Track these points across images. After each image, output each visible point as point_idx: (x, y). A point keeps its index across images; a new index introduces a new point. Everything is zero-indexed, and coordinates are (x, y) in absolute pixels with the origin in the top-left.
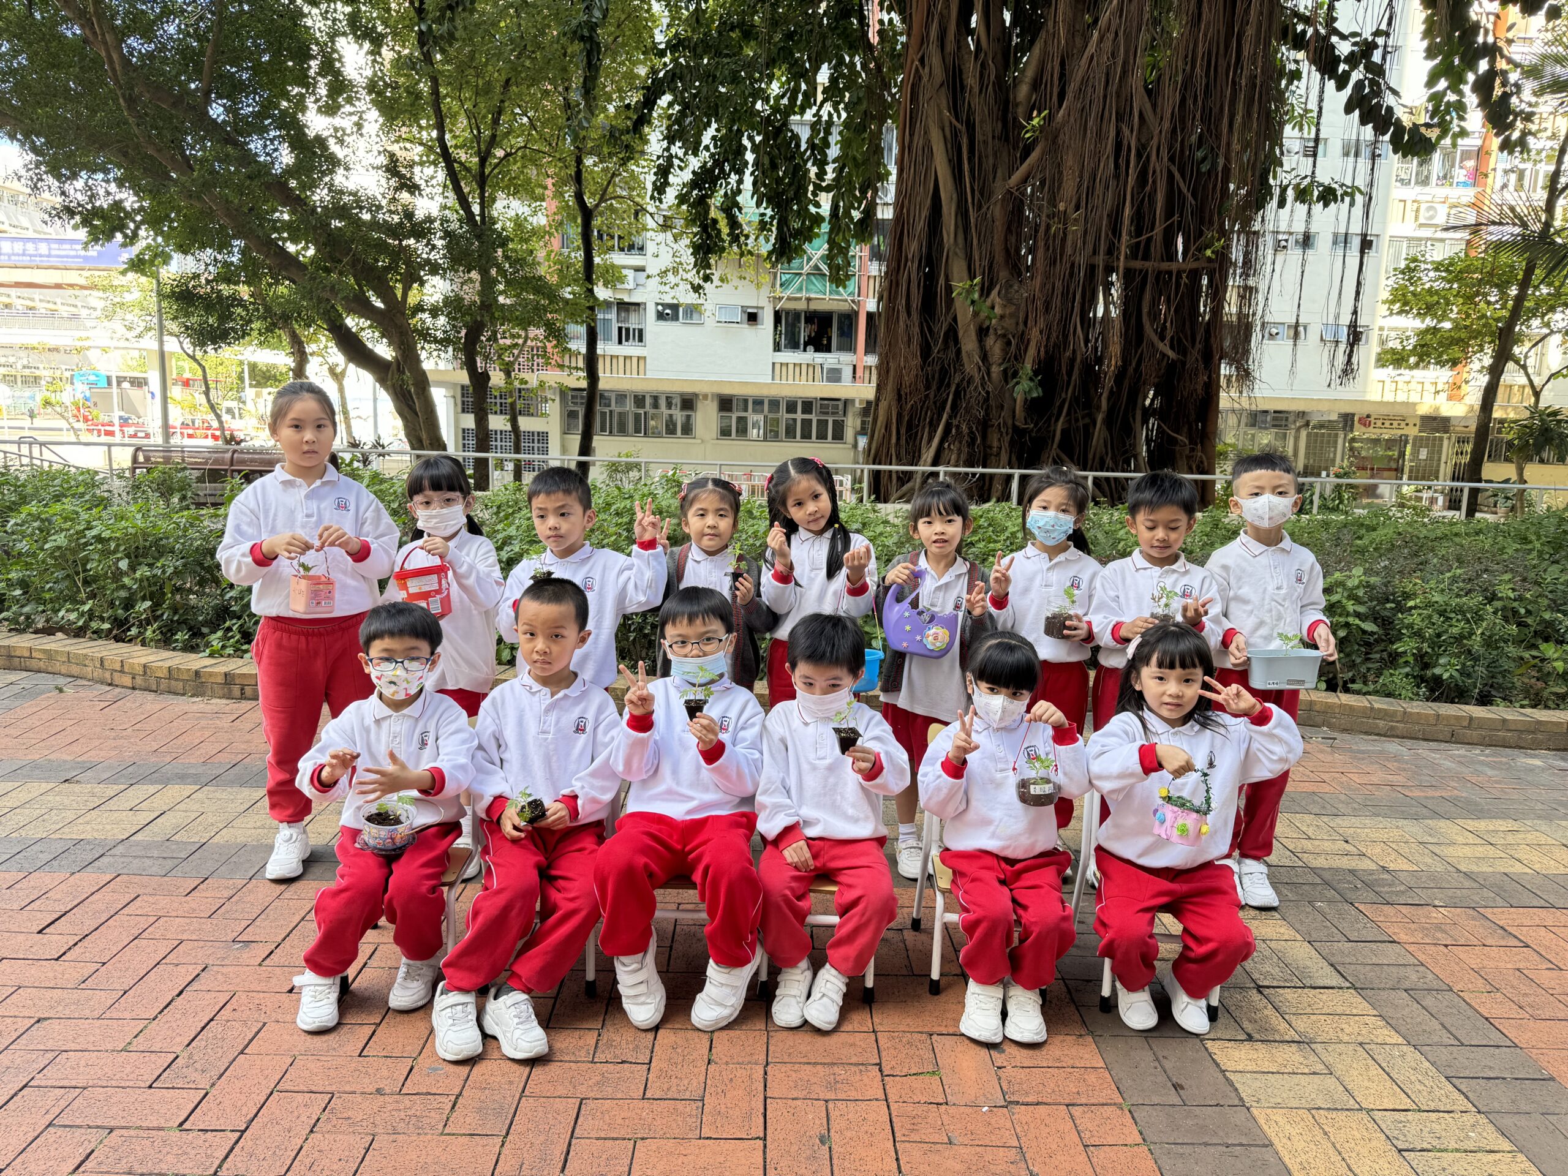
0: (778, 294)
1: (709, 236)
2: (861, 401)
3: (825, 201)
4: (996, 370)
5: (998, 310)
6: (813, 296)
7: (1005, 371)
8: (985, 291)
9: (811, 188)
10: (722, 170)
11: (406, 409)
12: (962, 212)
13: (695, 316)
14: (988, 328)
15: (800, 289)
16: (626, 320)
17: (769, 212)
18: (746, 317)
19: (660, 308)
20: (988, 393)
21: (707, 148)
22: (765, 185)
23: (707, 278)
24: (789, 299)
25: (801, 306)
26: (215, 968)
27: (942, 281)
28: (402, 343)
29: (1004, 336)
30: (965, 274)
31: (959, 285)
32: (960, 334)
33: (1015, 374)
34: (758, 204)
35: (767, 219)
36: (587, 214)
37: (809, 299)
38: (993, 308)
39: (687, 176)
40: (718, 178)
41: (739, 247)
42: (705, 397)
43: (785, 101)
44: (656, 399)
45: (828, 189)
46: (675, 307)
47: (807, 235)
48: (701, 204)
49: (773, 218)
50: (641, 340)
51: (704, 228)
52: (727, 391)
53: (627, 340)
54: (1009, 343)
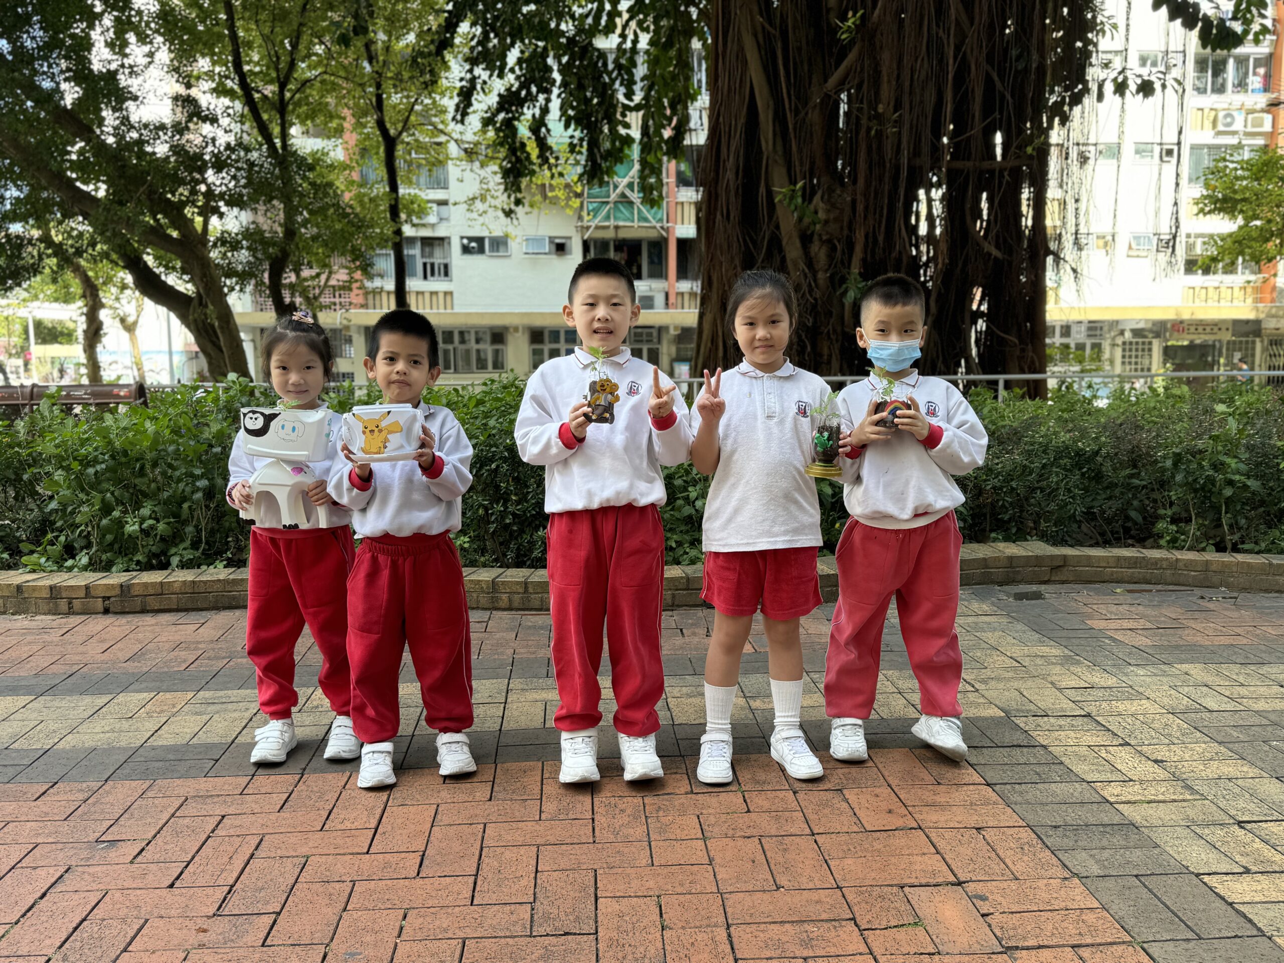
0: (585, 224)
1: (518, 160)
2: (676, 328)
3: (635, 119)
4: (821, 275)
5: (822, 215)
6: (621, 223)
7: (831, 278)
8: (808, 195)
9: (619, 110)
10: (529, 93)
11: (209, 347)
12: (779, 118)
13: (501, 248)
14: (813, 234)
15: (608, 218)
16: (431, 255)
17: (578, 134)
18: (554, 248)
19: (465, 241)
20: (815, 299)
21: (512, 70)
22: (573, 108)
23: (518, 202)
24: (597, 228)
25: (610, 234)
26: (80, 869)
27: (762, 190)
28: (204, 275)
29: (829, 241)
30: (786, 180)
31: (781, 191)
32: (784, 243)
33: (843, 280)
34: (567, 126)
35: (575, 141)
36: (390, 143)
37: (617, 228)
38: (816, 212)
39: (493, 100)
40: (525, 100)
41: (550, 168)
42: (516, 329)
43: (590, 20)
44: (462, 333)
45: (637, 108)
46: (480, 240)
47: (617, 155)
48: (509, 127)
49: (581, 140)
50: (446, 274)
51: (513, 151)
52: (538, 323)
53: (433, 274)
54: (834, 249)
